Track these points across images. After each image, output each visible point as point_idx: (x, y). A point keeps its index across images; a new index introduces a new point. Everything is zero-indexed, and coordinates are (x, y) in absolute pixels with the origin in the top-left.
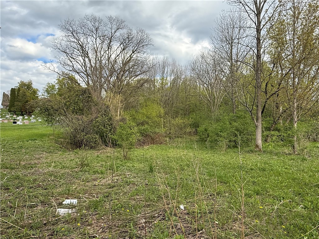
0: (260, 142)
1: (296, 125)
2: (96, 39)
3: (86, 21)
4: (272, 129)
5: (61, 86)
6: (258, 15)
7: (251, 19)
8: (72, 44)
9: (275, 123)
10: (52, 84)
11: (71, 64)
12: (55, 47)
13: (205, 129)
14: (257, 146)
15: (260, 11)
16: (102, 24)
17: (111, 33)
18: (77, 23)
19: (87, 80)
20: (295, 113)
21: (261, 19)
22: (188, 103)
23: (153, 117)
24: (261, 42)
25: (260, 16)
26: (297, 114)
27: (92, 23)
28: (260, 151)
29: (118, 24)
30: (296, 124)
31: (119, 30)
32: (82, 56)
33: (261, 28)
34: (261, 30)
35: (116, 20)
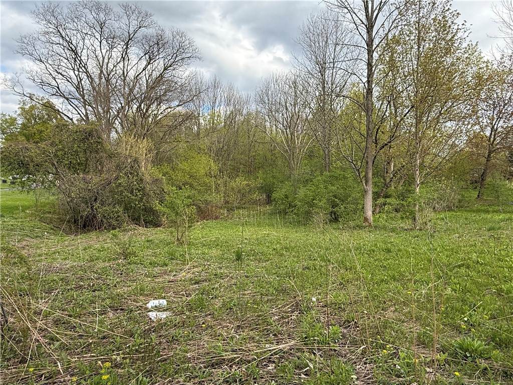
0: (369, 213)
1: (418, 190)
2: (100, 43)
3: (81, 8)
4: (382, 195)
5: (28, 120)
6: (370, 29)
7: (360, 34)
8: (55, 46)
9: (387, 186)
10: (9, 116)
11: (54, 83)
12: (23, 51)
13: (286, 195)
14: (366, 219)
15: (372, 24)
16: (112, 16)
17: (129, 33)
18: (66, 11)
19: (84, 111)
20: (418, 172)
21: (373, 36)
22: (254, 154)
23: (200, 176)
24: (373, 69)
25: (372, 31)
26: (420, 174)
27: (93, 13)
28: (370, 225)
29: (140, 19)
30: (418, 188)
31: (142, 29)
32: (74, 69)
33: (373, 48)
34: (373, 51)
35: (137, 12)
